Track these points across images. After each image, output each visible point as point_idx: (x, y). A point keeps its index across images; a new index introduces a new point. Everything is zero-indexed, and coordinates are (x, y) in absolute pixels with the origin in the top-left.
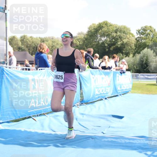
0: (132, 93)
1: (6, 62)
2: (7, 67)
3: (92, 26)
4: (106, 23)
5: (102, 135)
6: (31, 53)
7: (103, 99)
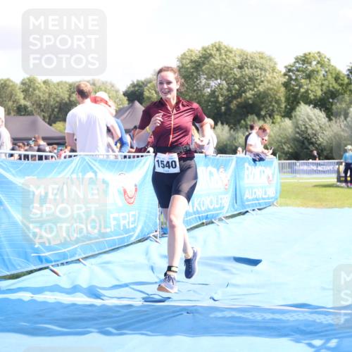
0: (281, 205)
3: (187, 54)
4: (217, 46)
5: (212, 303)
6: (47, 120)
7: (213, 220)
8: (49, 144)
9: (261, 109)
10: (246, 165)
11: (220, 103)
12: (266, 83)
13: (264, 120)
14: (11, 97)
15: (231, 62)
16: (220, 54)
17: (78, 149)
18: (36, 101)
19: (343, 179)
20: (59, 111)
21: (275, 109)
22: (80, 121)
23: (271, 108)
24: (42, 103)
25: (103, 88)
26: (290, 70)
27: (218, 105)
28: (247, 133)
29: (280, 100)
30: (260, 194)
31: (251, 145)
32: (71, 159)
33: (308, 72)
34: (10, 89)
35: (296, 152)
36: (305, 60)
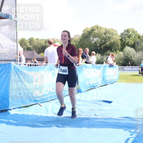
0: (119, 82)
1: (17, 60)
2: (17, 64)
3: (86, 29)
4: (97, 26)
5: (95, 116)
6: (37, 52)
7: (95, 87)
8: (38, 61)
9: (112, 48)
10: (107, 68)
11: (98, 46)
12: (114, 39)
13: (113, 52)
14: (25, 44)
15: (102, 32)
16: (98, 29)
17: (48, 62)
18: (33, 46)
19: (141, 73)
20: (42, 49)
21: (117, 48)
22: (49, 52)
23: (115, 48)
24: (36, 46)
25: (57, 41)
26: (122, 35)
27: (97, 47)
28: (107, 57)
29: (119, 45)
30: (112, 78)
31: (109, 61)
32: (46, 66)
33: (128, 35)
34: (25, 41)
35: (124, 63)
36: (128, 31)
